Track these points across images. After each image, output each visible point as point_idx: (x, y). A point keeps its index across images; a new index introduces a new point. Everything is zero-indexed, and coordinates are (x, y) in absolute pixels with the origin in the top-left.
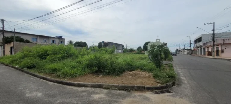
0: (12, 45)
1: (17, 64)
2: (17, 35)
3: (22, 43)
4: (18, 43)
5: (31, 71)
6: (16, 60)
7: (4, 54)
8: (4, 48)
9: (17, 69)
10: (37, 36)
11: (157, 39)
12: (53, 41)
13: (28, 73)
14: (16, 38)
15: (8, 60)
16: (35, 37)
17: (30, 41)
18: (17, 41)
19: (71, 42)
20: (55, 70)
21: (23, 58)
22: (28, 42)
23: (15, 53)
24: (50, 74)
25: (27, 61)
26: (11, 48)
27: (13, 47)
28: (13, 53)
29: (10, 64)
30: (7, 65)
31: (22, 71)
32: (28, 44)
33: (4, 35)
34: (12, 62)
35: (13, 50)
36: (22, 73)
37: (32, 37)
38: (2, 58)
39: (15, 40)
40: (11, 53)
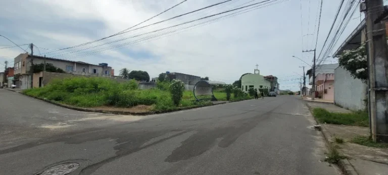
0: (41, 75)
1: (45, 97)
2: (48, 62)
3: (53, 73)
4: (48, 73)
5: (58, 102)
6: (45, 93)
7: (32, 86)
8: (32, 79)
9: (45, 101)
10: (73, 63)
11: (255, 70)
12: (95, 71)
13: (54, 104)
14: (46, 66)
15: (37, 92)
16: (71, 65)
17: (64, 70)
18: (47, 70)
19: (125, 71)
20: (77, 102)
21: (52, 91)
22: (60, 71)
23: (44, 86)
24: (73, 104)
25: (55, 94)
26: (41, 79)
27: (42, 77)
28: (42, 85)
29: (38, 96)
30: (36, 98)
31: (50, 102)
32: (61, 74)
33: (32, 63)
34: (41, 94)
35: (42, 81)
36: (49, 104)
37: (67, 64)
38: (30, 90)
39: (45, 69)
40: (40, 85)
